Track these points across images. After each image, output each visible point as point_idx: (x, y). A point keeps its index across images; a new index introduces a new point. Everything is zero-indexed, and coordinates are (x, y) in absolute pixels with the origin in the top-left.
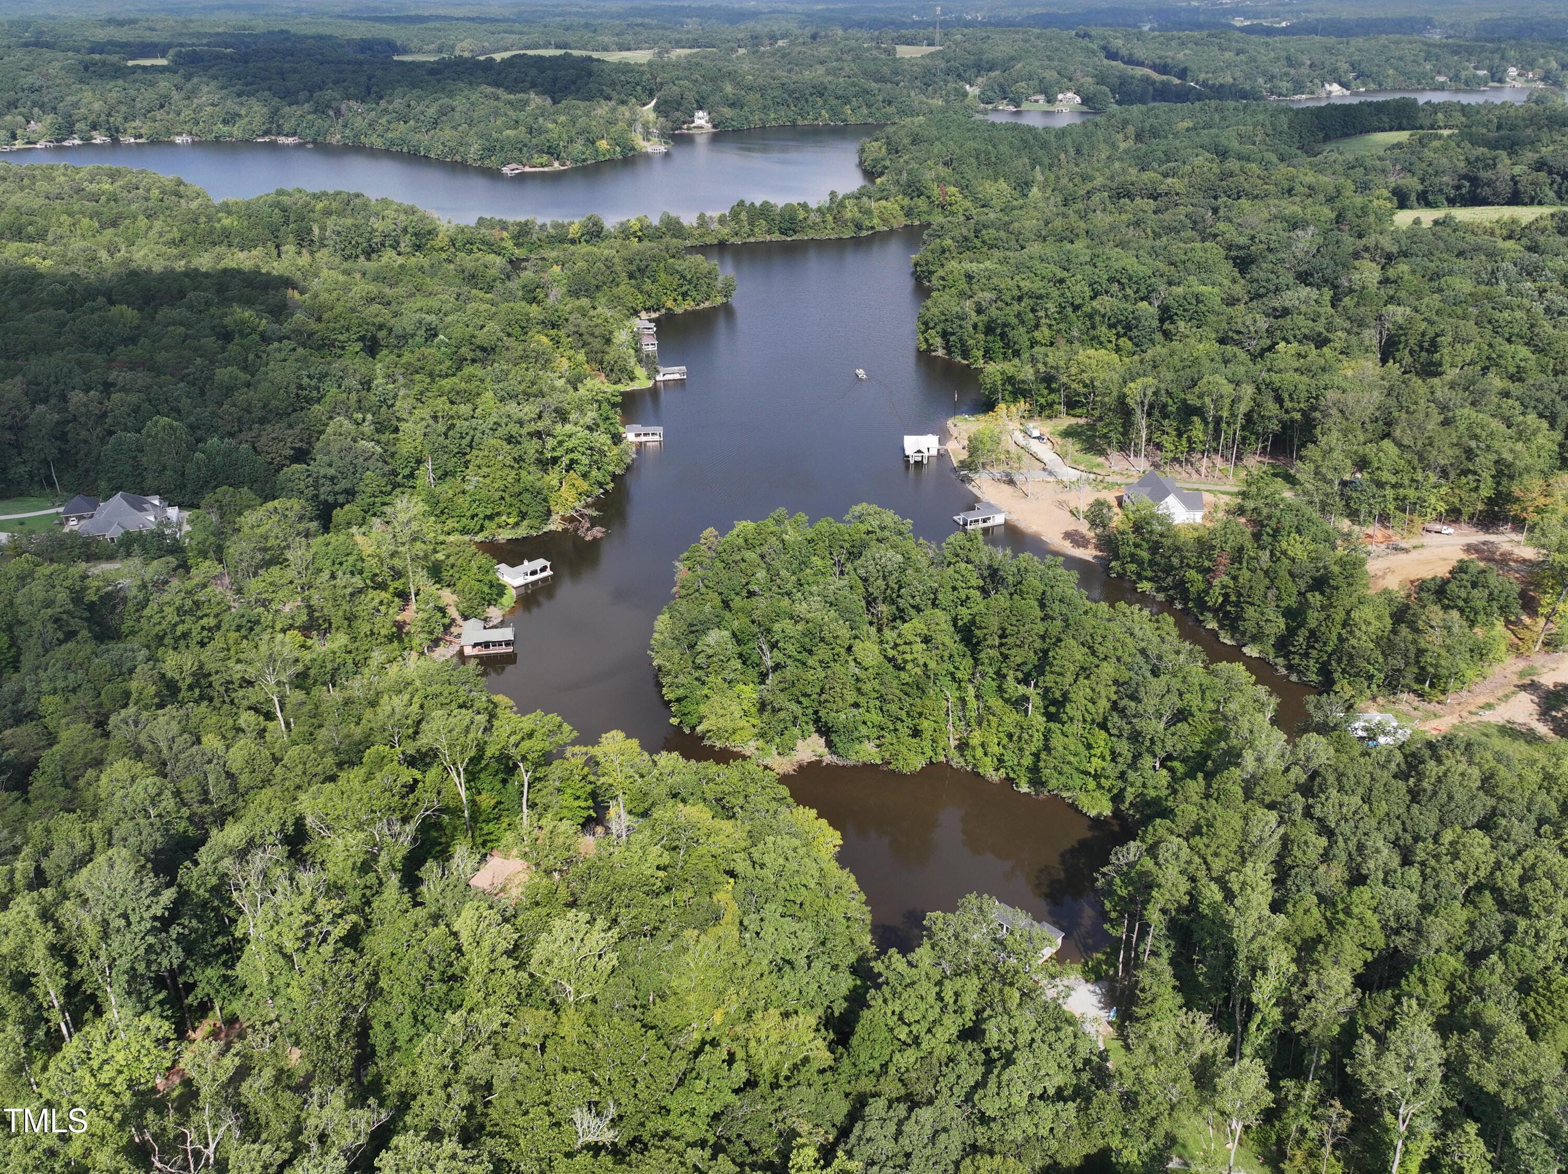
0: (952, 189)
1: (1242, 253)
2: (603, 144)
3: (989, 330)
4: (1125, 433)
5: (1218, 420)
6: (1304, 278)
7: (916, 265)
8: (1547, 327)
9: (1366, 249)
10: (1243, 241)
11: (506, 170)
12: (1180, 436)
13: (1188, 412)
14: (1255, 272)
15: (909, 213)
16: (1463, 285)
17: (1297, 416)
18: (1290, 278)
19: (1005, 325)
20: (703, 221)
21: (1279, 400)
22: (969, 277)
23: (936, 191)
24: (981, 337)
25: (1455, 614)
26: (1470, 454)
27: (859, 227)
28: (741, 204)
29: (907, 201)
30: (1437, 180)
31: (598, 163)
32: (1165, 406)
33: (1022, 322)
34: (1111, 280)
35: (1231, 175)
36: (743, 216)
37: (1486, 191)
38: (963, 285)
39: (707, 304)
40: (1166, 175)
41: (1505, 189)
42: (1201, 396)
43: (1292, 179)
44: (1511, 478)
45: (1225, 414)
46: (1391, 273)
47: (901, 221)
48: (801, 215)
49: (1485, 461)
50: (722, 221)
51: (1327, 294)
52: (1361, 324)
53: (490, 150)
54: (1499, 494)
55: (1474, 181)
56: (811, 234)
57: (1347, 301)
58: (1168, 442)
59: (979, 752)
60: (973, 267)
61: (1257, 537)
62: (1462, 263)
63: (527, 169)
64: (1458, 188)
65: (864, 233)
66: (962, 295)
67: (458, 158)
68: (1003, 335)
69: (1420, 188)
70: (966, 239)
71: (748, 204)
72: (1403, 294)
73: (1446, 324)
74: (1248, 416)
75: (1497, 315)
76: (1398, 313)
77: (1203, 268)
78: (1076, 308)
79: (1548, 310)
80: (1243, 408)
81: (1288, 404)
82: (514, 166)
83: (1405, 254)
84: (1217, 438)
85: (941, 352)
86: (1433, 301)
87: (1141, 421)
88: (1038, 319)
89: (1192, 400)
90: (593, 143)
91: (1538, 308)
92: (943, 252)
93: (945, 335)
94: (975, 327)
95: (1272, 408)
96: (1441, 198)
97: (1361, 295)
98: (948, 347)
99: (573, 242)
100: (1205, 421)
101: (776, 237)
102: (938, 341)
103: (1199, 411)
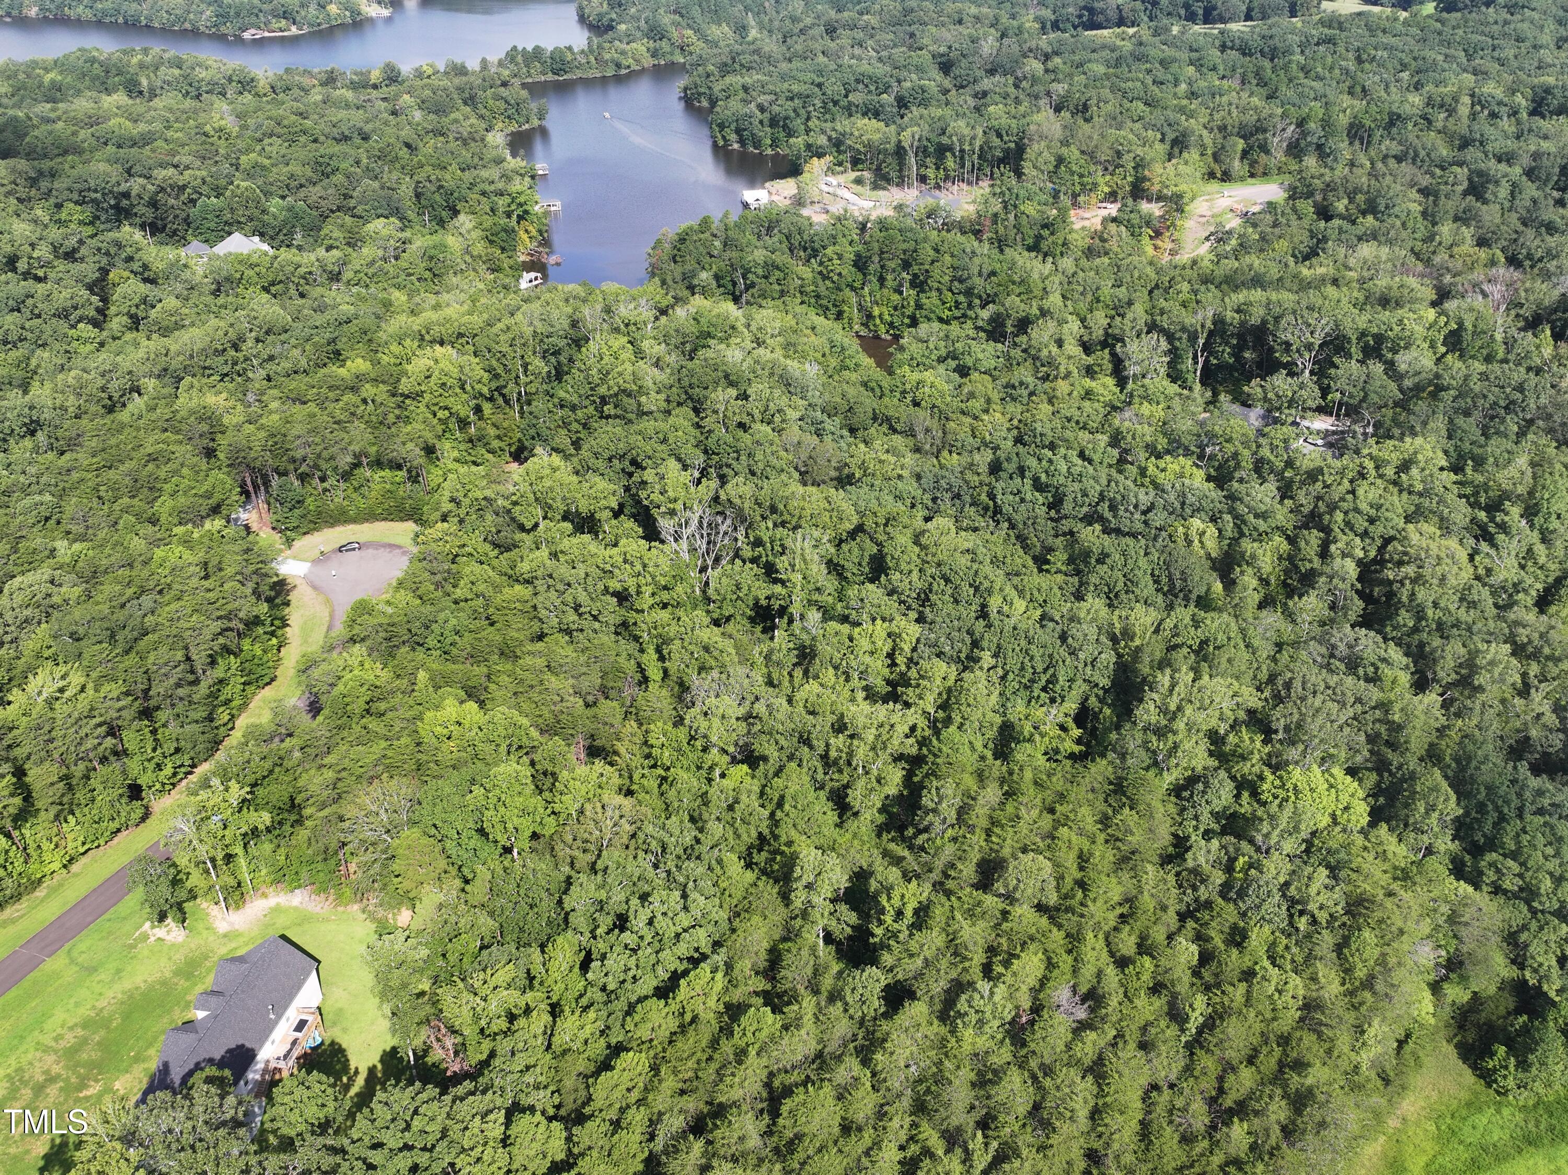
0: (690, 32)
1: (943, 59)
2: (333, 9)
3: (773, 123)
4: (900, 170)
5: (962, 151)
6: (992, 72)
7: (685, 89)
8: (1157, 90)
9: (1031, 50)
10: (943, 49)
11: (247, 35)
12: (938, 168)
13: (942, 151)
14: (956, 71)
15: (654, 54)
16: (1100, 69)
17: (1013, 145)
18: (980, 73)
19: (786, 118)
20: (484, 63)
21: (999, 135)
22: (745, 89)
23: (675, 35)
24: (768, 129)
25: (1123, 228)
26: (1119, 154)
27: (618, 66)
28: (514, 48)
29: (651, 44)
30: (1064, 11)
31: (332, 27)
32: (926, 147)
33: (798, 115)
34: (858, 81)
35: (912, 10)
36: (519, 59)
37: (1101, 18)
38: (742, 94)
39: (527, 126)
40: (861, 14)
41: (1113, 15)
42: (950, 137)
43: (960, 12)
44: (1143, 167)
45: (967, 148)
46: (1050, 65)
47: (648, 62)
48: (569, 57)
49: (1127, 159)
50: (500, 64)
51: (1011, 80)
52: (1037, 97)
53: (223, 16)
54: (1137, 178)
55: (1091, 10)
56: (579, 74)
57: (1024, 84)
58: (931, 173)
59: (878, 321)
60: (748, 80)
61: (1005, 207)
62: (1095, 56)
63: (267, 34)
64: (1080, 17)
65: (623, 72)
66: (745, 102)
67: (187, 26)
68: (785, 127)
69: (1053, 17)
70: (726, 65)
71: (520, 48)
72: (1061, 76)
73: (1092, 93)
74: (981, 148)
75: (1123, 85)
76: (1060, 88)
77: (920, 69)
78: (836, 103)
79: (1154, 82)
80: (978, 143)
81: (1006, 138)
82: (253, 31)
83: (1057, 53)
84: (963, 166)
85: (736, 146)
86: (1080, 79)
87: (912, 160)
88: (809, 113)
89: (945, 140)
90: (324, 7)
91: (1149, 80)
92: (708, 76)
93: (738, 131)
94: (761, 122)
95: (996, 142)
96: (1069, 26)
97: (1035, 80)
98: (742, 141)
99: (375, 87)
100: (954, 155)
101: (550, 77)
102: (733, 137)
103: (950, 148)
